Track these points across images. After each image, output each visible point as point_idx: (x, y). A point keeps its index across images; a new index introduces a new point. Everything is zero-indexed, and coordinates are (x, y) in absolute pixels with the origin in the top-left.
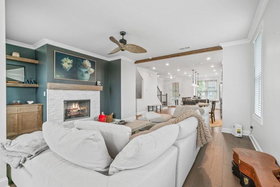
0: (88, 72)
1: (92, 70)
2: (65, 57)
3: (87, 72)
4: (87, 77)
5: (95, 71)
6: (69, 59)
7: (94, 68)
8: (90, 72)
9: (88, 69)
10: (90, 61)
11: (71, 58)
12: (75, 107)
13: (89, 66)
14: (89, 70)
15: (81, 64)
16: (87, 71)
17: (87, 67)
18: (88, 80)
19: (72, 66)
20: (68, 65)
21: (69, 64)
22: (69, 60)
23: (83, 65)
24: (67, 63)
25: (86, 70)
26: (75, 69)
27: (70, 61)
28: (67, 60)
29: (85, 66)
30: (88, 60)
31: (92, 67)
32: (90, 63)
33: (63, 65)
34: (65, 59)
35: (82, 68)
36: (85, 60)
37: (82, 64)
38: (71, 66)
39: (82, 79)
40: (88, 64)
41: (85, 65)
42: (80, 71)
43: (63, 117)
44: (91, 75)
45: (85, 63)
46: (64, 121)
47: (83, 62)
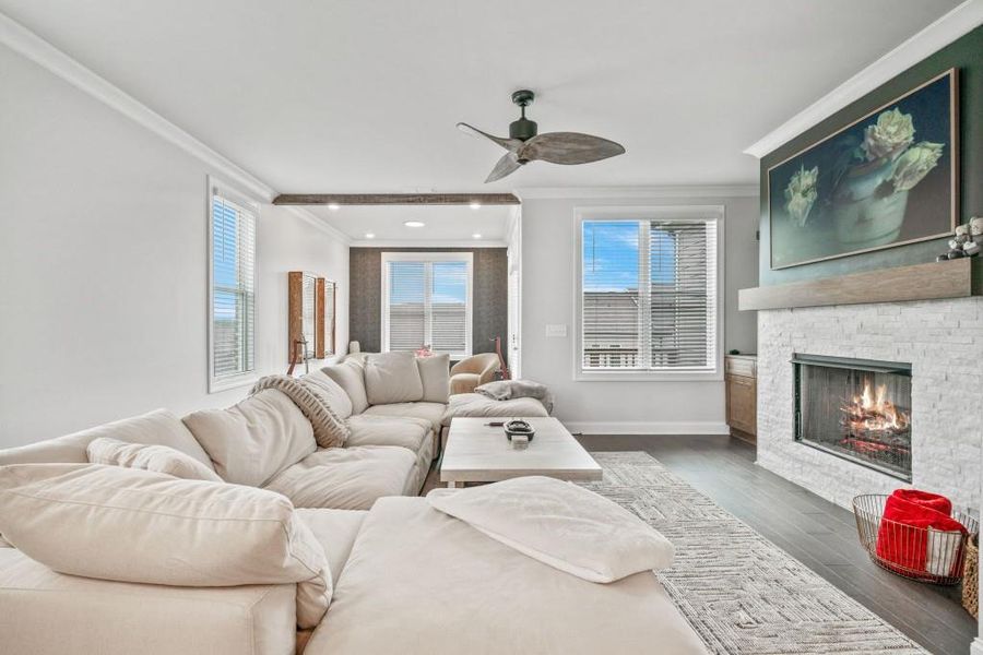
0: (892, 181)
1: (925, 156)
2: (792, 174)
3: (887, 189)
4: (888, 219)
5: (946, 150)
6: (805, 169)
7: (939, 135)
8: (909, 174)
9: (895, 166)
10: (904, 107)
11: (807, 161)
13: (895, 147)
14: (897, 172)
15: (854, 159)
16: (885, 182)
17: (888, 155)
18: (896, 234)
19: (816, 196)
20: (803, 201)
21: (804, 194)
22: (807, 172)
23: (866, 160)
24: (801, 194)
25: (879, 181)
26: (829, 203)
27: (808, 178)
28: (799, 180)
29: (877, 159)
30: (891, 108)
31: (919, 139)
32: (908, 117)
33: (791, 207)
34: (795, 180)
35: (857, 180)
36: (874, 120)
37: (858, 155)
38: (812, 196)
39: (861, 243)
40: (892, 129)
41: (878, 148)
42: (850, 200)
43: (790, 420)
44: (914, 193)
45: (872, 142)
46: (797, 438)
47: (862, 146)
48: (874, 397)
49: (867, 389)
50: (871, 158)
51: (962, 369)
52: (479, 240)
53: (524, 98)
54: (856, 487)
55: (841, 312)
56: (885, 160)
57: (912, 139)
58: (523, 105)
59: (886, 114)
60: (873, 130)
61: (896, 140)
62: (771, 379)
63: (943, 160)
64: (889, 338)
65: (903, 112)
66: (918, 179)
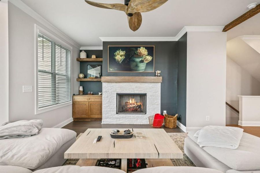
0: (143, 60)
1: (149, 58)
2: (117, 50)
4: (142, 67)
5: (153, 58)
6: (121, 50)
7: (152, 55)
8: (146, 60)
10: (146, 48)
11: (123, 49)
12: (132, 102)
13: (144, 54)
14: (144, 59)
15: (135, 53)
16: (142, 60)
17: (143, 55)
18: (144, 70)
19: (124, 57)
20: (121, 58)
21: (121, 56)
22: (122, 51)
23: (138, 54)
24: (119, 56)
25: (141, 59)
26: (128, 60)
27: (122, 53)
28: (119, 52)
29: (140, 55)
30: (144, 47)
31: (148, 55)
32: (146, 50)
33: (116, 58)
34: (118, 52)
35: (136, 57)
36: (140, 47)
37: (136, 53)
38: (123, 57)
39: (136, 70)
40: (144, 51)
41: (140, 53)
42: (134, 61)
44: (147, 64)
45: (139, 52)
46: (117, 113)
47: (137, 51)
48: (132, 101)
49: (131, 100)
50: (139, 55)
54: (135, 119)
55: (131, 84)
56: (142, 56)
57: (147, 54)
59: (142, 47)
60: (140, 49)
61: (144, 53)
62: (108, 100)
63: (153, 60)
64: (142, 89)
65: (146, 49)
66: (148, 62)
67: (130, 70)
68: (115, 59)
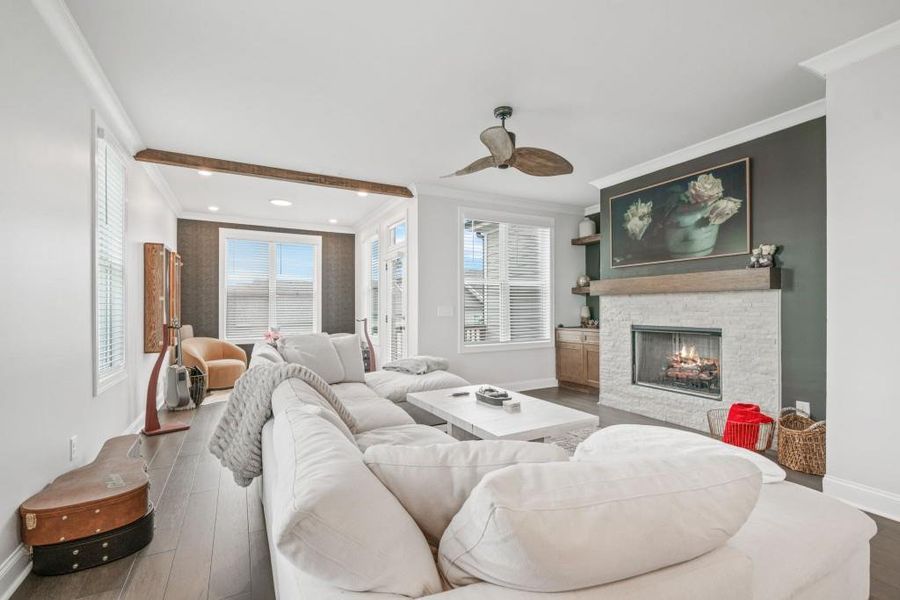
0: (708, 218)
1: (730, 206)
2: (632, 204)
3: (704, 222)
4: (704, 240)
5: (744, 204)
6: (642, 202)
7: (740, 194)
8: (719, 215)
9: (709, 209)
10: (716, 174)
11: (645, 197)
13: (710, 197)
14: (711, 213)
15: (680, 201)
16: (703, 218)
17: (705, 201)
18: (710, 251)
19: (650, 220)
20: (640, 223)
21: (641, 218)
22: (643, 205)
23: (689, 202)
24: (637, 219)
25: (699, 216)
26: (661, 226)
27: (644, 208)
28: (637, 209)
29: (697, 202)
30: (708, 173)
31: (726, 194)
32: (719, 181)
33: (630, 226)
34: (633, 208)
35: (682, 214)
36: (695, 178)
37: (683, 198)
38: (647, 221)
39: (685, 254)
40: (709, 186)
41: (698, 196)
42: (678, 226)
43: (630, 371)
44: (723, 228)
45: (694, 192)
46: (634, 382)
47: (686, 193)
50: (693, 202)
51: (754, 331)
52: (334, 225)
53: (505, 112)
54: (682, 408)
55: (671, 298)
56: (703, 205)
57: (721, 194)
58: (503, 119)
59: (704, 176)
60: (695, 185)
61: (711, 193)
62: (612, 344)
63: (742, 210)
64: (706, 314)
65: (716, 177)
66: (724, 219)
67: (666, 254)
68: (627, 230)
